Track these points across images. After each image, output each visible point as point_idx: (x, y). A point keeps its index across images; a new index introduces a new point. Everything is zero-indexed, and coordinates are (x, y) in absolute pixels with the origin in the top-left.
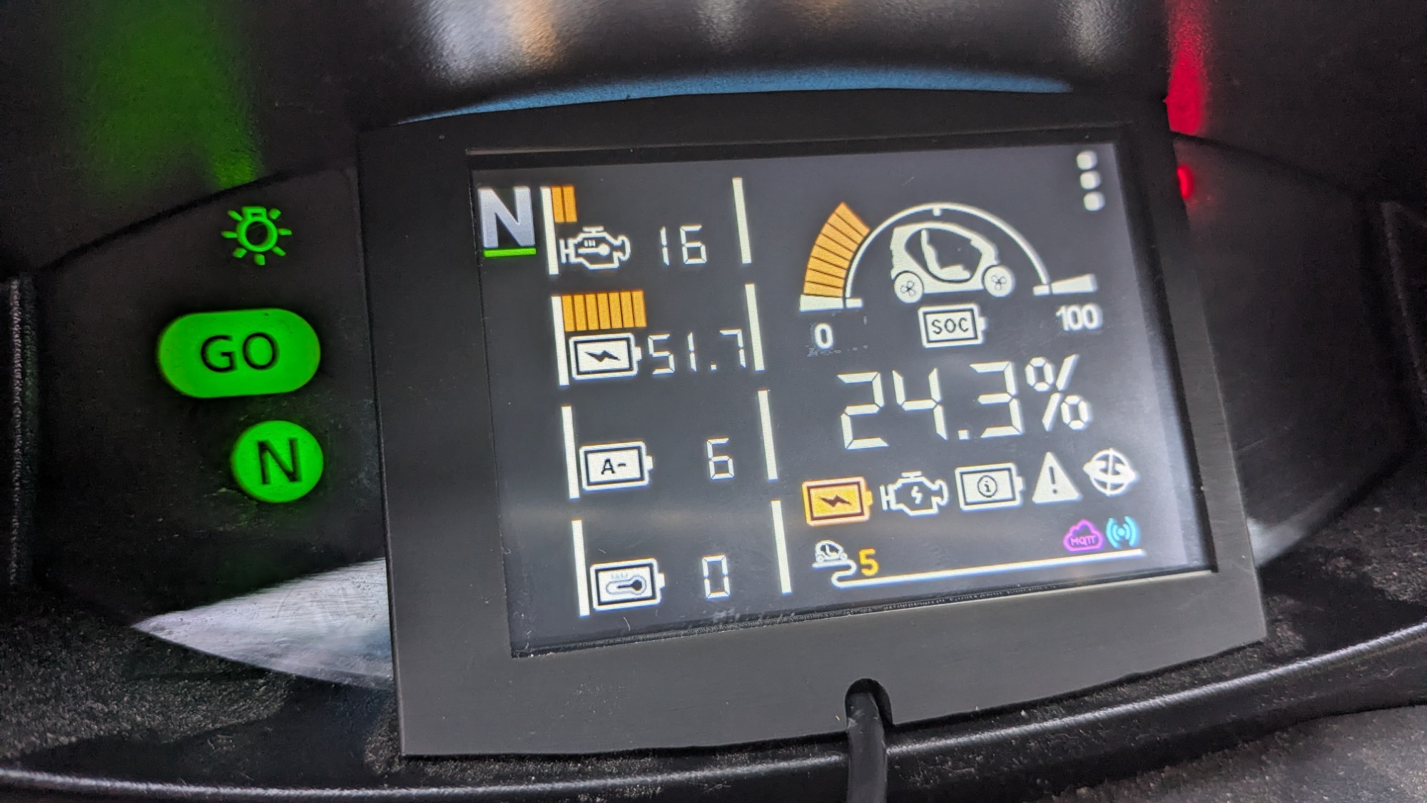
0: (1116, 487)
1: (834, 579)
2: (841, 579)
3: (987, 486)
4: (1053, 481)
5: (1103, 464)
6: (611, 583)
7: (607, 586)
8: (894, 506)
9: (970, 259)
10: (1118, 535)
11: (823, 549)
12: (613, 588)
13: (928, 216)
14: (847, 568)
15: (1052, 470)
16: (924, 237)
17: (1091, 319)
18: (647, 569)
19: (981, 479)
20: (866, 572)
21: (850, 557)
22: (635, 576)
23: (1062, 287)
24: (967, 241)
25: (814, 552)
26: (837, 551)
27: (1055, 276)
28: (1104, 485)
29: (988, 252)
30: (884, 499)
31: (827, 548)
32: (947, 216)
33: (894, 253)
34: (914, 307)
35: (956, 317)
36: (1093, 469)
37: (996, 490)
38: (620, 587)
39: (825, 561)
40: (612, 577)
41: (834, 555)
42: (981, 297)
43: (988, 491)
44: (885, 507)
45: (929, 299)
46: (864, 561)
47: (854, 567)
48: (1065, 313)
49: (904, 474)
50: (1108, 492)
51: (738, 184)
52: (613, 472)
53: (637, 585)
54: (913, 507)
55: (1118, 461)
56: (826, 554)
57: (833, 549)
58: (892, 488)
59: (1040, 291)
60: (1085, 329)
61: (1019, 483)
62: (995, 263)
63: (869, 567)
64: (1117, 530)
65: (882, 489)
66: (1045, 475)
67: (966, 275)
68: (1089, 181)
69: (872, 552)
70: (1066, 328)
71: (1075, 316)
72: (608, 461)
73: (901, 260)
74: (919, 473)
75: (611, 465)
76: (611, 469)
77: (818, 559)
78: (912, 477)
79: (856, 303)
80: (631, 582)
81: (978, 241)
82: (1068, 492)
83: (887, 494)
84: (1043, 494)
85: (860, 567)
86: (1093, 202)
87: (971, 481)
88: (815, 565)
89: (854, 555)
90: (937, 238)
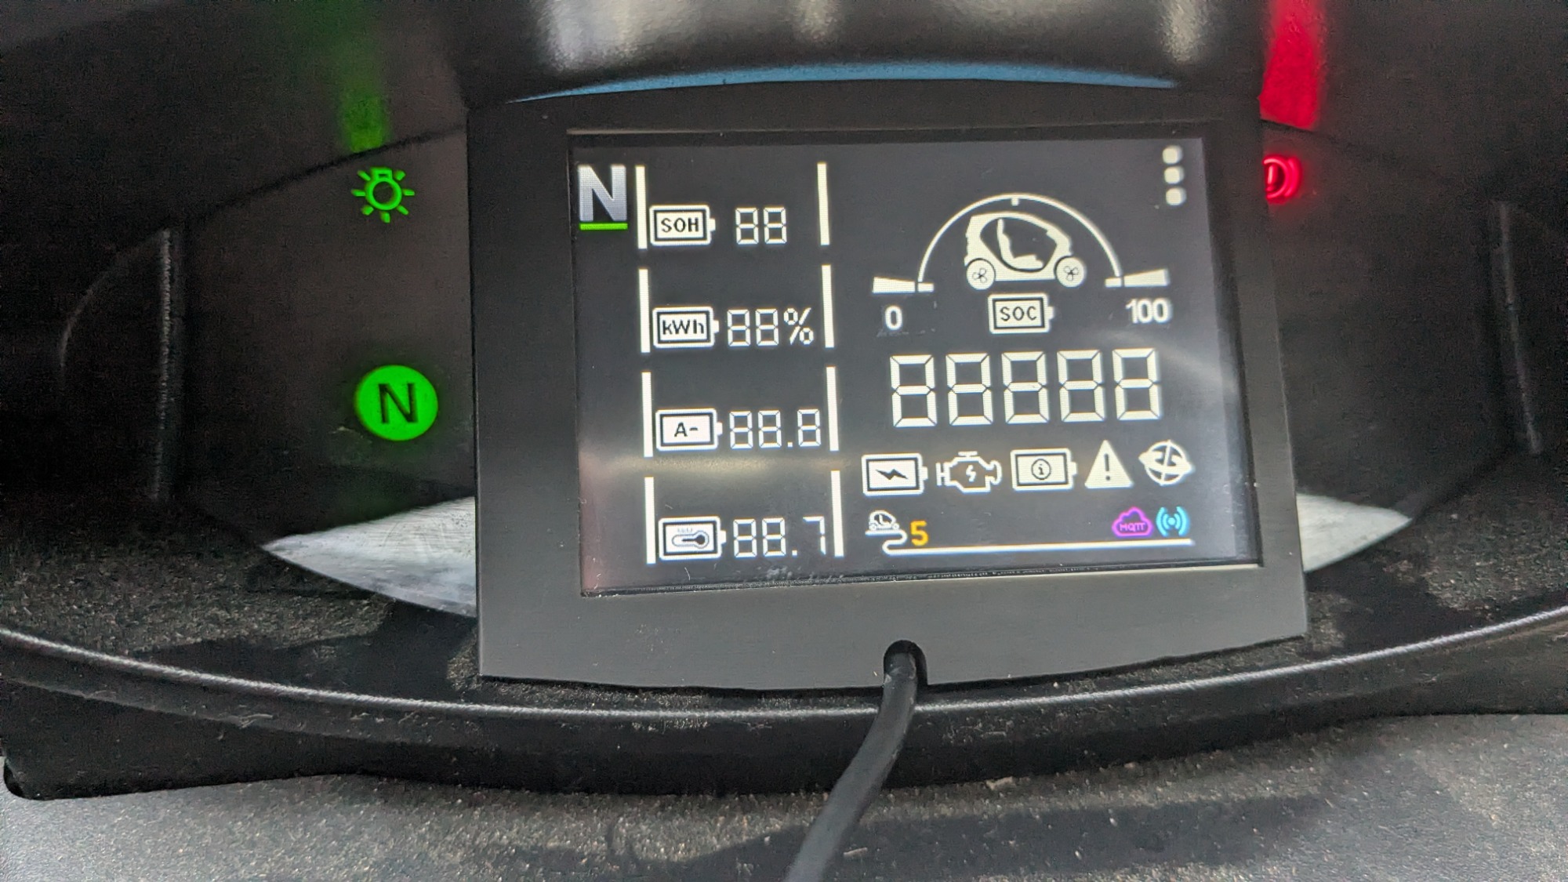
0: (1170, 477)
1: (885, 547)
2: (891, 547)
3: (1041, 469)
4: (1108, 469)
5: (1159, 455)
6: (676, 536)
7: (673, 539)
8: (949, 483)
9: (1043, 249)
10: (1168, 524)
11: (877, 518)
12: (678, 541)
13: (1005, 206)
14: (899, 537)
15: (1107, 457)
16: (1001, 226)
17: (1161, 313)
18: (711, 526)
19: (1035, 462)
20: (916, 542)
21: (902, 527)
22: (699, 531)
23: (1134, 280)
24: (1044, 231)
25: (867, 520)
26: (889, 520)
27: (1127, 270)
28: (1158, 475)
29: (1063, 243)
30: (939, 475)
31: (881, 518)
32: (1024, 206)
33: (970, 241)
34: (985, 294)
35: (1025, 305)
36: (1149, 459)
37: (1050, 474)
38: (684, 540)
39: (878, 529)
40: (679, 530)
41: (887, 525)
42: (1051, 287)
43: (1042, 473)
44: (939, 483)
45: (1000, 287)
46: (914, 532)
47: (905, 536)
48: (1135, 306)
49: (961, 453)
50: (1162, 482)
51: (822, 169)
52: (685, 435)
53: (700, 540)
54: (967, 485)
55: (1174, 452)
56: (879, 523)
57: (886, 519)
58: (948, 466)
59: (1112, 283)
60: (1154, 322)
61: (1073, 469)
62: (1069, 254)
63: (919, 538)
64: (1167, 520)
65: (938, 466)
66: (1100, 460)
67: (1039, 264)
68: (1173, 175)
69: (923, 523)
70: (1135, 320)
71: (1145, 309)
72: (681, 425)
73: (976, 247)
74: (975, 453)
75: (684, 429)
76: (684, 432)
77: (871, 527)
78: (969, 456)
79: (928, 288)
80: (695, 537)
81: (1053, 232)
82: (1121, 479)
83: (942, 470)
84: (1096, 480)
85: (911, 537)
86: (1175, 197)
87: (1025, 463)
88: (868, 533)
89: (905, 526)
90: (1012, 227)
